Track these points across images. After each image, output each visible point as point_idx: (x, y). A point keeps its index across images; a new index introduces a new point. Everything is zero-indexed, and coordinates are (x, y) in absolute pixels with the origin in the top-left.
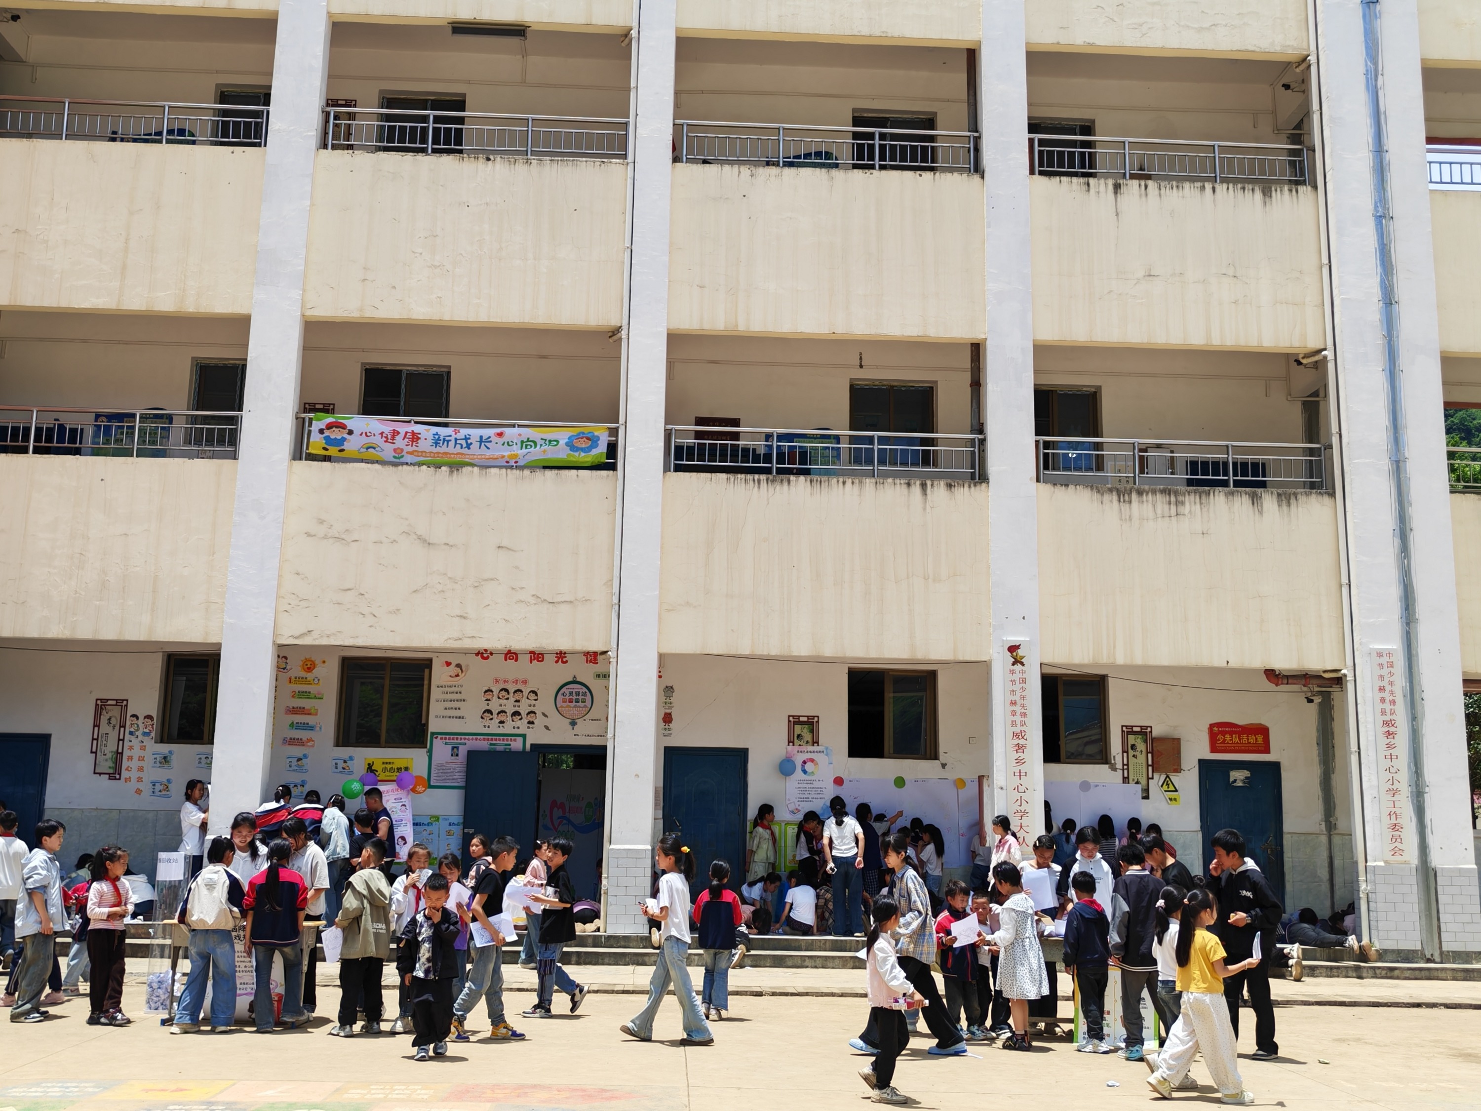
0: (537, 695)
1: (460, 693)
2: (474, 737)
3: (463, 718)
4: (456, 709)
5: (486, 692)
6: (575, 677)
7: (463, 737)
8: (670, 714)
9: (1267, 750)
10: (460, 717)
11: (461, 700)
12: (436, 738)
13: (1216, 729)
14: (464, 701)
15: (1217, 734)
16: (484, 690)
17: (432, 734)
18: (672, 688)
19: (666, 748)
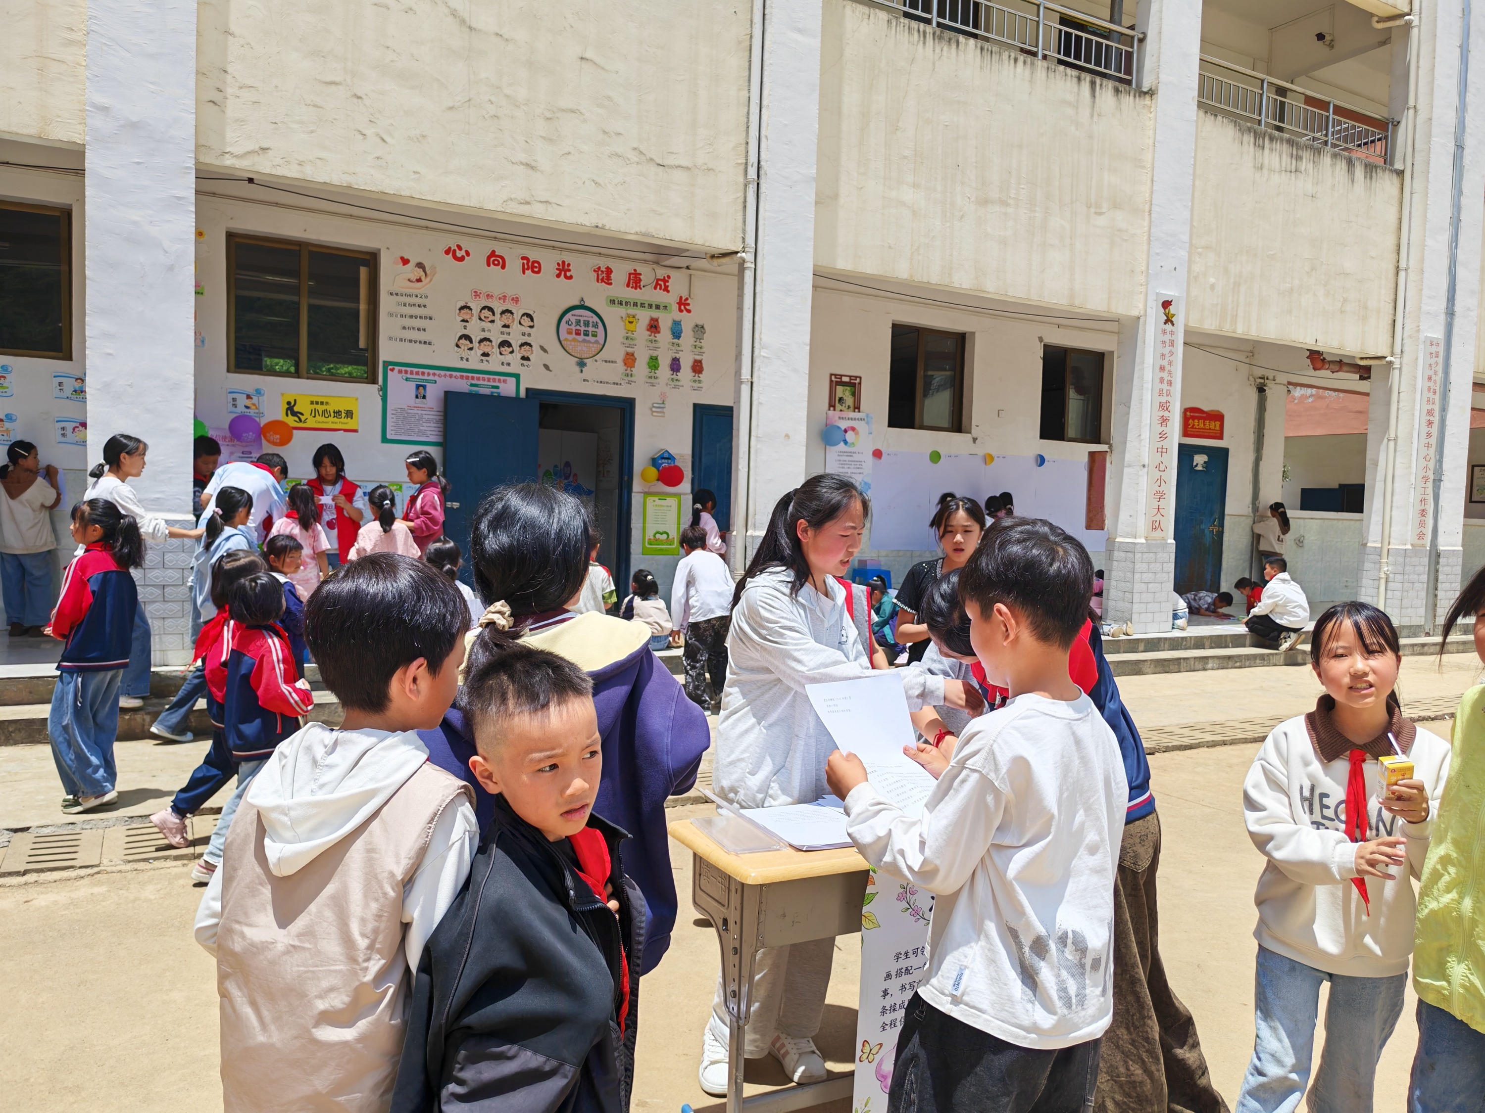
0: (532, 320)
1: (425, 306)
2: (448, 373)
3: (430, 344)
4: (419, 329)
5: (462, 308)
6: (582, 300)
7: (431, 371)
8: (700, 362)
9: (1221, 437)
10: (425, 343)
11: (426, 318)
12: (392, 370)
13: (1188, 413)
14: (431, 318)
15: (1189, 419)
16: (459, 306)
17: (386, 364)
18: (702, 327)
19: (695, 406)
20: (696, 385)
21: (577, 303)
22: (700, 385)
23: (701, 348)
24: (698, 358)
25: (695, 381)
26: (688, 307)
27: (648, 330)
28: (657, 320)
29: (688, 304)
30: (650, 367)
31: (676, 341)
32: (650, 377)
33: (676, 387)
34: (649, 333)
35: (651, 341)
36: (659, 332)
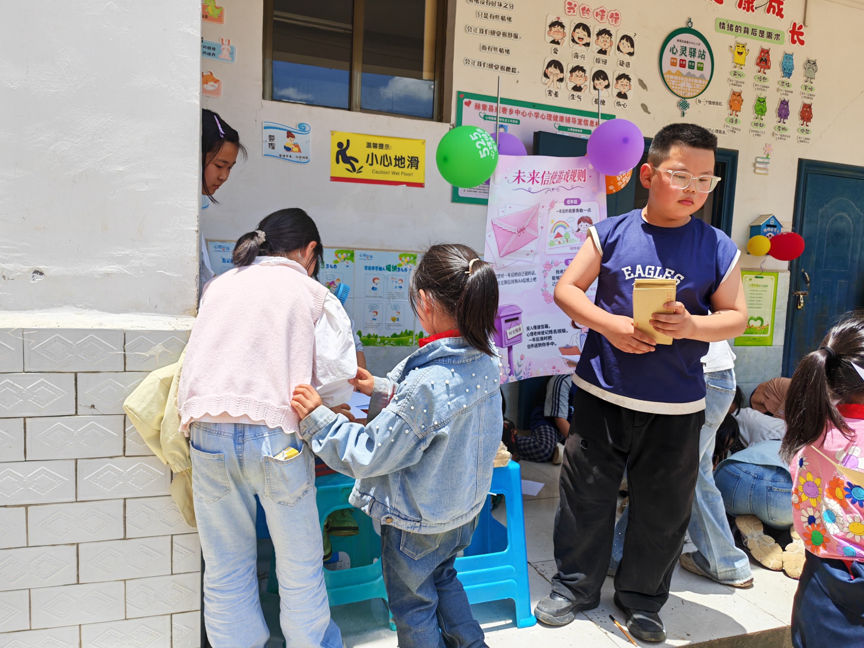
0: (632, 46)
1: (510, 19)
2: (534, 111)
3: (514, 70)
4: (501, 51)
5: (553, 25)
6: (690, 21)
7: (515, 108)
8: (809, 106)
10: (508, 69)
11: (510, 35)
12: (468, 104)
14: (516, 37)
16: (549, 22)
17: (461, 95)
18: (815, 63)
19: (801, 161)
20: (804, 135)
21: (683, 25)
22: (807, 136)
23: (811, 89)
24: (808, 102)
25: (802, 131)
26: (801, 37)
27: (757, 64)
28: (767, 52)
29: (802, 34)
30: (757, 112)
31: (785, 79)
32: (756, 124)
33: (782, 138)
34: (758, 68)
35: (760, 78)
36: (769, 68)
